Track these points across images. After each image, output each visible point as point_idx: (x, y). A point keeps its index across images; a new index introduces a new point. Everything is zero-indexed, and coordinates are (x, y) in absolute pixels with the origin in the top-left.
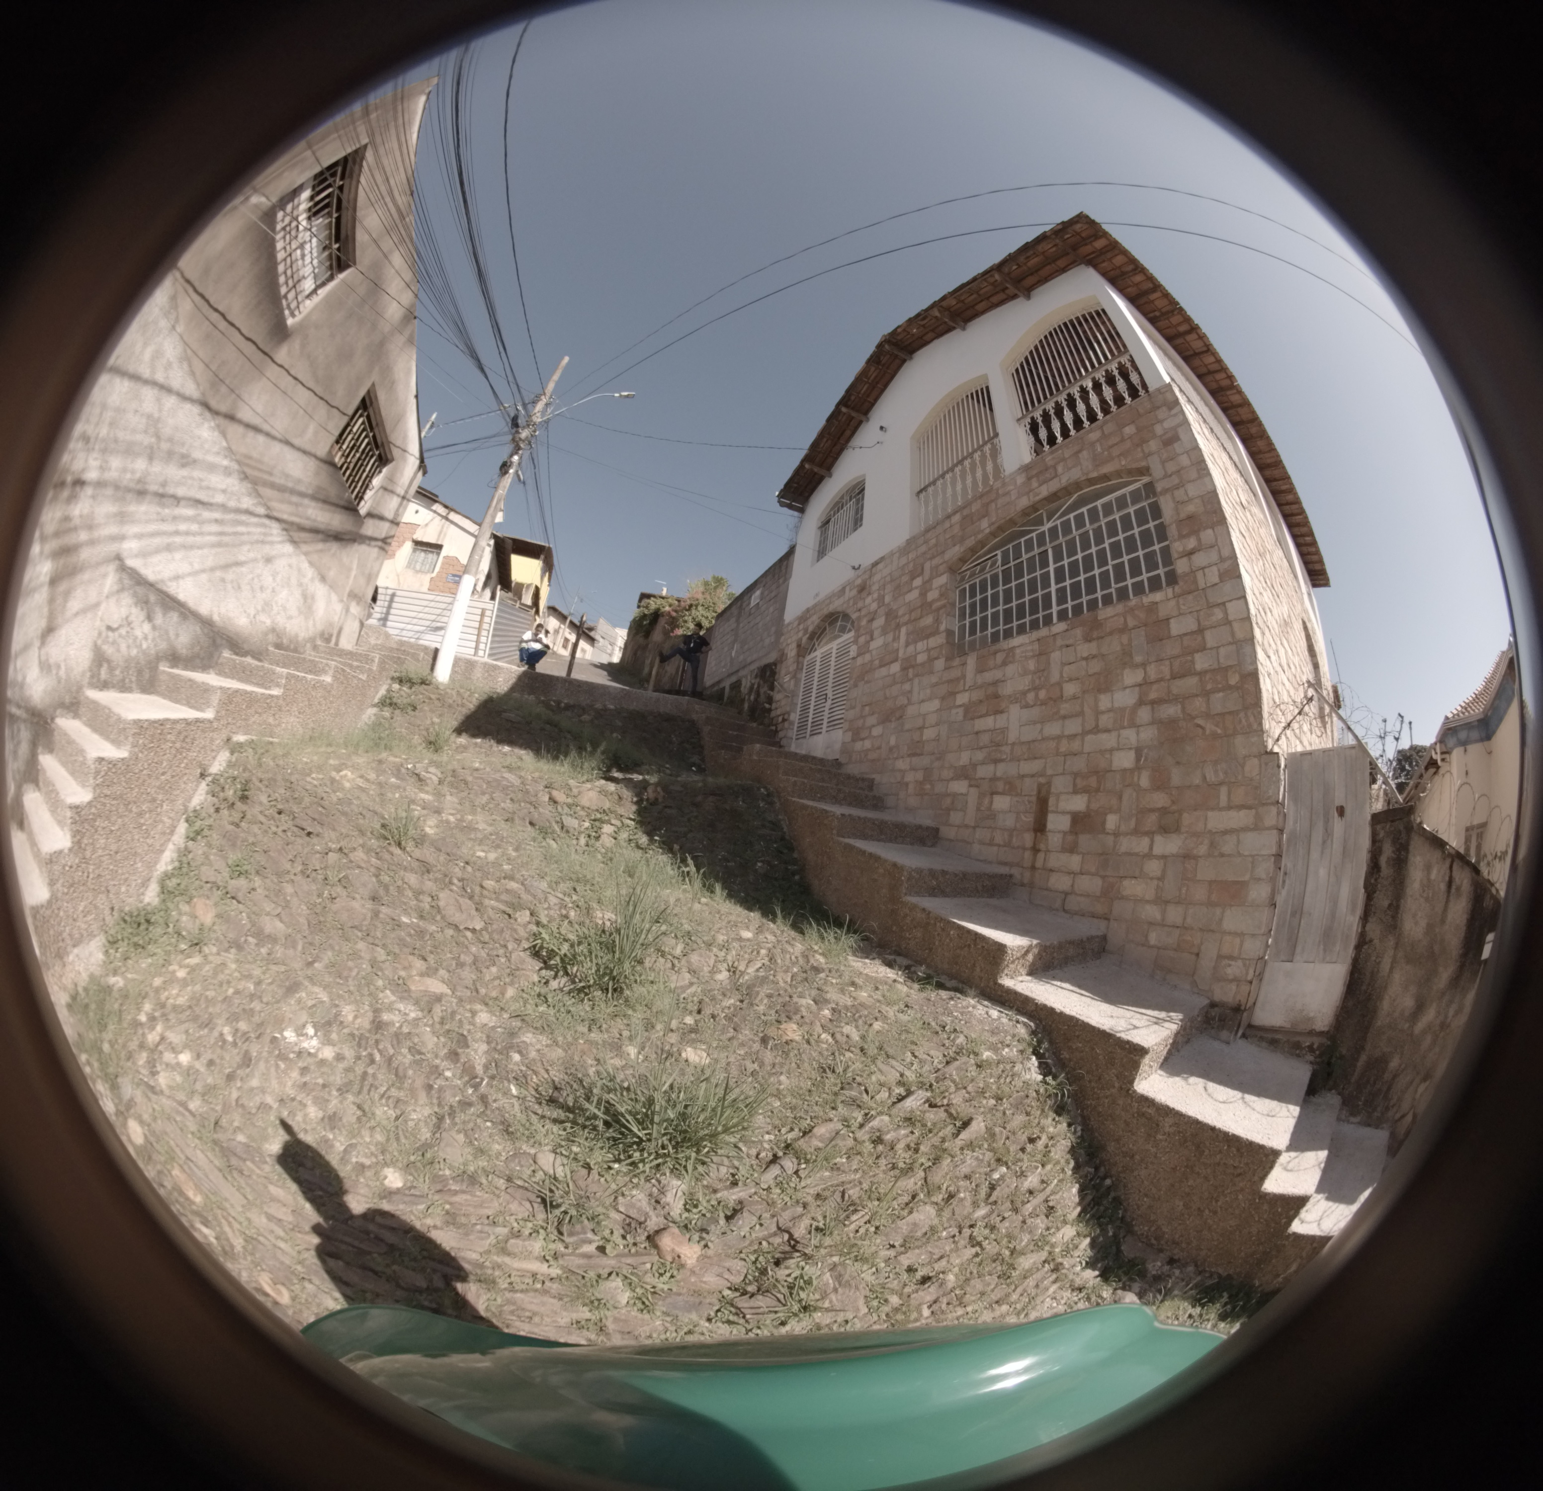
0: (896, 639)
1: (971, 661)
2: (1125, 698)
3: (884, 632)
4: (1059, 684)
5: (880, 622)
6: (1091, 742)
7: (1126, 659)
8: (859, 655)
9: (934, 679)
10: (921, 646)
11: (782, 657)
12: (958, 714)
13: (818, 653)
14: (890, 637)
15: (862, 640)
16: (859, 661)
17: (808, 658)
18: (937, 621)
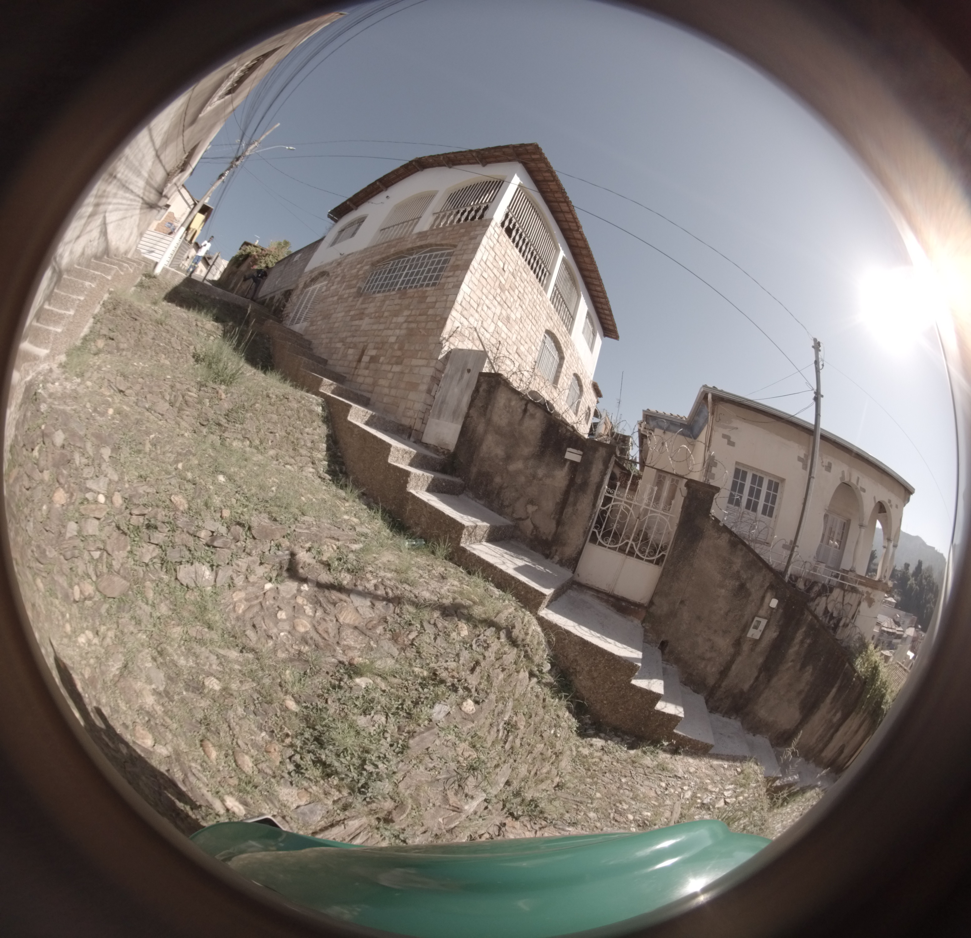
0: (341, 287)
1: (361, 300)
2: (401, 319)
3: (338, 284)
4: (384, 312)
5: (339, 279)
6: (386, 333)
7: (408, 307)
8: (326, 291)
9: (346, 304)
10: (348, 291)
11: (297, 287)
12: (348, 318)
13: (311, 289)
14: (339, 285)
15: (329, 285)
16: (324, 294)
17: (307, 289)
18: (357, 283)
